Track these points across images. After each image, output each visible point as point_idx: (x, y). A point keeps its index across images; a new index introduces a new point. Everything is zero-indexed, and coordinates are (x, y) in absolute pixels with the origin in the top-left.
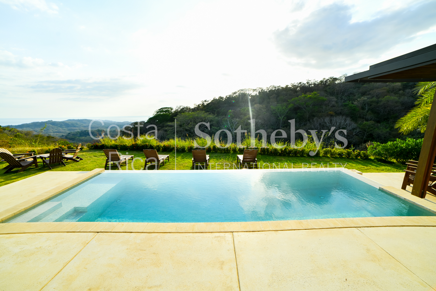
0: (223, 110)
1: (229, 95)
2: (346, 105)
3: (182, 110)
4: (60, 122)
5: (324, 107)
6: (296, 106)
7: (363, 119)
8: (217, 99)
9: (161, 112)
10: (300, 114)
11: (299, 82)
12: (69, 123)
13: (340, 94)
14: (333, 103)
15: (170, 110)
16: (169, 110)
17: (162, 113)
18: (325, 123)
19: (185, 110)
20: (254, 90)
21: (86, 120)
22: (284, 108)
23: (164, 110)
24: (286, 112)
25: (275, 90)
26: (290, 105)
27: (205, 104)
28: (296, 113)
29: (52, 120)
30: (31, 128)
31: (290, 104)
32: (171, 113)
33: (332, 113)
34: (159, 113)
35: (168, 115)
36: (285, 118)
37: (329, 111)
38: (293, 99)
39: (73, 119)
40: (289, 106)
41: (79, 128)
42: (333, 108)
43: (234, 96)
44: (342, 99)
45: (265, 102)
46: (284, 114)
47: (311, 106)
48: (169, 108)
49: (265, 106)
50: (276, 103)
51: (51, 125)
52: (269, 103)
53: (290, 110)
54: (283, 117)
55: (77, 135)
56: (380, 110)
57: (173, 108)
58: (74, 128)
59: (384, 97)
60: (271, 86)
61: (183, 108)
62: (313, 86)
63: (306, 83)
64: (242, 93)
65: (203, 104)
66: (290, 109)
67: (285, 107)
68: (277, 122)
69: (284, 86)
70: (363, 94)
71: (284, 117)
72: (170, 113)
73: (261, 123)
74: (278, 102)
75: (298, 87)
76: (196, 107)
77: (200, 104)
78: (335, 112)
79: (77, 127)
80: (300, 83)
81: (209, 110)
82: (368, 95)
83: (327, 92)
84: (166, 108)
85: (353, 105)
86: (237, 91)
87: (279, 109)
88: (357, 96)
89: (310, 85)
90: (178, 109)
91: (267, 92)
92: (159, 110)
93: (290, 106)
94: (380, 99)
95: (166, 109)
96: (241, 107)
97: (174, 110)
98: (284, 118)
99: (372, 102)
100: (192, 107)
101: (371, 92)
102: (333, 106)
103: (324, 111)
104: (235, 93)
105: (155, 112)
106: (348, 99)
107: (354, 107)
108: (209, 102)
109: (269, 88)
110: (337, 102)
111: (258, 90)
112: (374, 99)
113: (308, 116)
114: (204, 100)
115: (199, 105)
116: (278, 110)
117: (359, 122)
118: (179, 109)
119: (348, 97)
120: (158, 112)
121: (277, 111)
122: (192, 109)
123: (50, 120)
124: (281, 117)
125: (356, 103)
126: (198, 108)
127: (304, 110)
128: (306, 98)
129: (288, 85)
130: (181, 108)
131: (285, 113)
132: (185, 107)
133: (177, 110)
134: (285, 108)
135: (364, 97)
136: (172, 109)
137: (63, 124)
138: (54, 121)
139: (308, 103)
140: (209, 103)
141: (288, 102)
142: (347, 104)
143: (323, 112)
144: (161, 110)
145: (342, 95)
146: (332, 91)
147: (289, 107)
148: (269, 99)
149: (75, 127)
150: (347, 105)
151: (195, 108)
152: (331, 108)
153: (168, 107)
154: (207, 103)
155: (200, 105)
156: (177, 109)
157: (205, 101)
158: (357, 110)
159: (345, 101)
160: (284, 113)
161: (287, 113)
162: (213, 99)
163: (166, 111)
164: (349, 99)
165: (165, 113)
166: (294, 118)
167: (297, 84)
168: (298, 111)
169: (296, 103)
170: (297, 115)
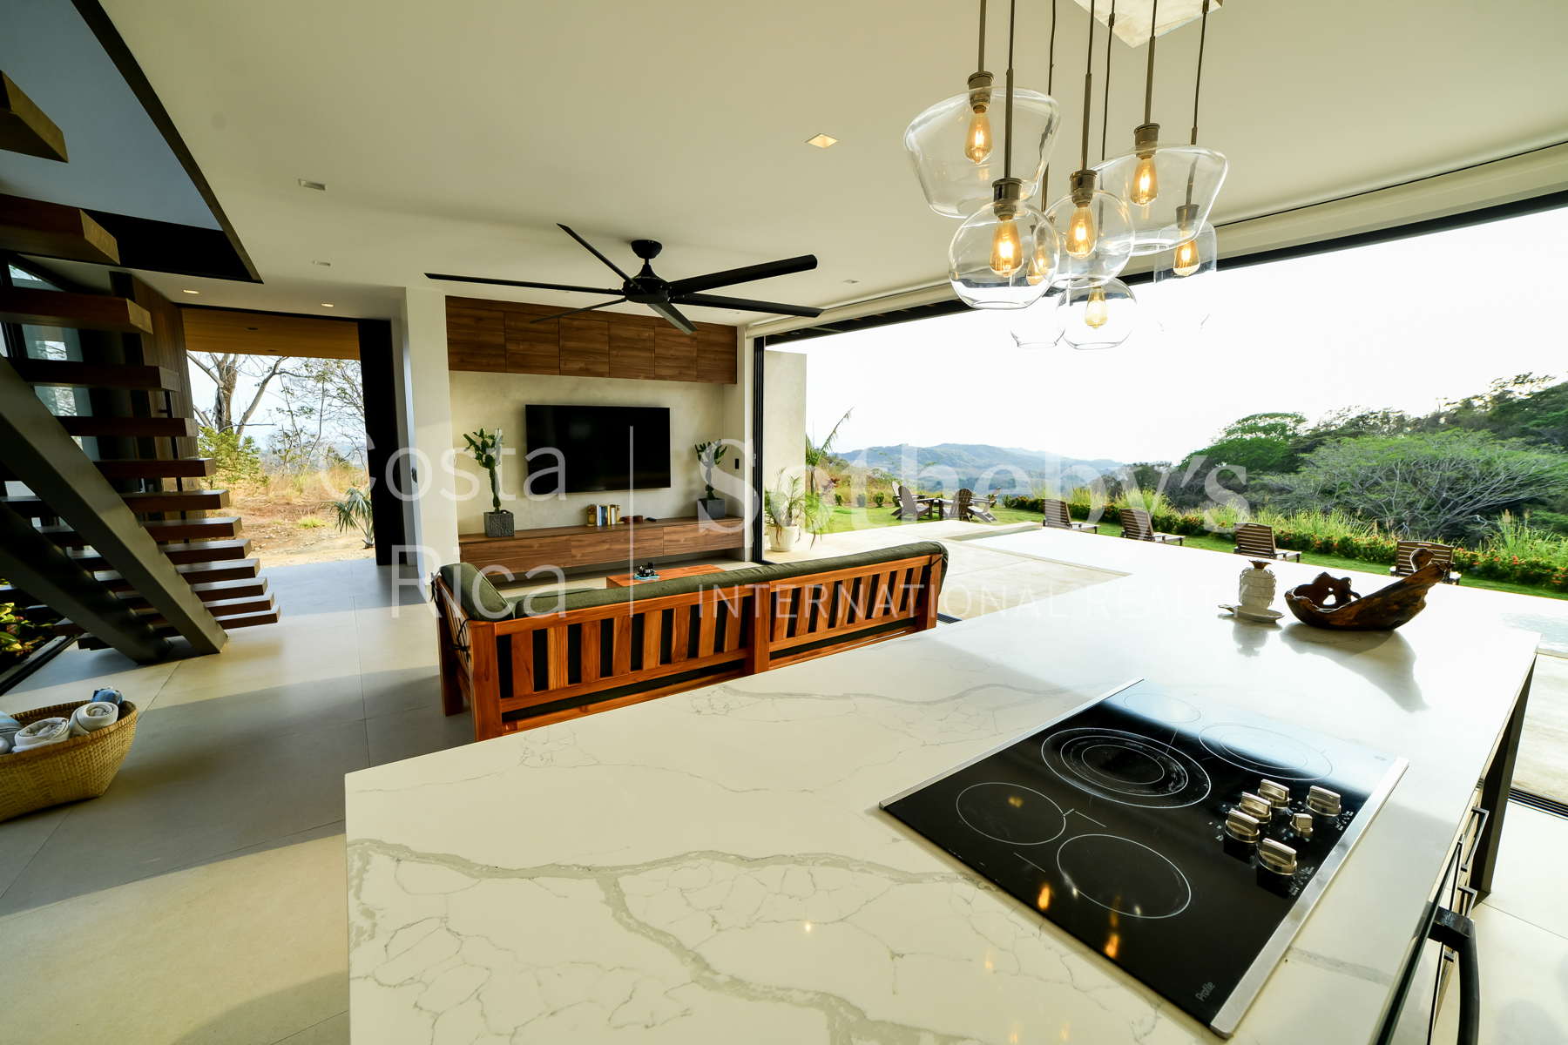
3: (1353, 424)
4: (925, 451)
9: (1244, 431)
15: (1292, 425)
16: (1284, 428)
17: (1248, 437)
19: (1374, 426)
21: (985, 447)
23: (1261, 424)
27: (1521, 393)
29: (908, 445)
32: (1295, 435)
34: (1238, 435)
35: (1276, 445)
39: (955, 444)
48: (1287, 416)
57: (1305, 416)
61: (1362, 418)
65: (1502, 396)
72: (1287, 438)
76: (1447, 409)
77: (1476, 397)
84: (1273, 415)
90: (1334, 422)
92: (1239, 422)
95: (1272, 421)
97: (1312, 425)
105: (1221, 430)
114: (1508, 378)
115: (1467, 402)
118: (1341, 423)
120: (1229, 433)
122: (1419, 419)
123: (905, 443)
126: (1455, 414)
130: (1353, 415)
132: (1372, 413)
133: (1328, 425)
136: (1300, 420)
144: (1248, 424)
151: (1437, 417)
153: (1282, 411)
154: (1535, 392)
155: (1476, 403)
156: (1327, 418)
157: (1521, 380)
163: (1268, 429)
165: (1263, 436)
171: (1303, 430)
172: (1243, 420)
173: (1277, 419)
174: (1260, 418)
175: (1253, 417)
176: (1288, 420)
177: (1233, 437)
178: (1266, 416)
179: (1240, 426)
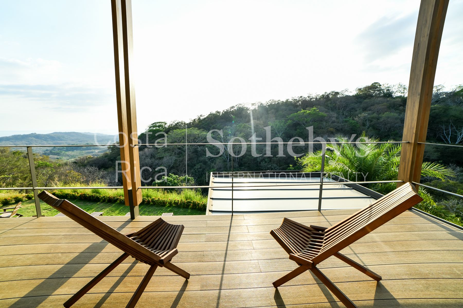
0: (219, 126)
1: (226, 110)
2: (346, 122)
4: (45, 135)
6: (295, 122)
8: (214, 113)
9: (154, 127)
10: (299, 131)
11: (300, 96)
12: (55, 136)
13: (342, 109)
14: (334, 119)
16: (162, 125)
17: (154, 129)
19: (180, 126)
20: (253, 104)
21: (74, 132)
22: (282, 125)
23: (157, 125)
24: (284, 129)
25: (275, 104)
27: (202, 118)
28: (296, 130)
29: (36, 133)
30: (11, 142)
31: (288, 120)
32: (165, 128)
33: (332, 129)
34: (152, 128)
35: (161, 130)
37: (329, 127)
38: (291, 115)
39: (60, 132)
40: (287, 123)
41: (66, 142)
42: (334, 124)
43: (231, 110)
44: (343, 114)
45: (263, 117)
46: (282, 130)
48: (163, 122)
49: (262, 122)
50: (274, 118)
51: (34, 139)
52: (268, 119)
53: (289, 126)
55: (63, 149)
56: (381, 126)
57: (166, 123)
58: (61, 142)
59: (384, 114)
60: (270, 100)
61: (178, 123)
62: (315, 100)
63: (308, 97)
64: (240, 107)
65: (199, 119)
66: (289, 125)
67: (283, 123)
69: (284, 100)
70: (365, 109)
72: (163, 128)
74: (276, 117)
75: (299, 101)
76: (192, 121)
78: (335, 129)
79: (64, 140)
81: (204, 125)
82: (370, 110)
83: (328, 107)
84: (159, 123)
85: (354, 121)
86: (234, 105)
87: (277, 125)
88: (358, 112)
89: (311, 99)
90: (173, 124)
91: (266, 106)
92: (152, 124)
93: (289, 122)
94: (380, 115)
96: (237, 123)
97: (168, 125)
99: (373, 118)
100: (187, 122)
101: (372, 107)
102: (333, 122)
103: (325, 127)
104: (233, 107)
105: (148, 127)
107: (354, 123)
108: (205, 117)
109: (268, 102)
110: (337, 118)
111: (257, 104)
112: (375, 115)
114: (199, 115)
115: (195, 120)
118: (174, 124)
119: (349, 112)
121: (274, 128)
122: (187, 123)
123: (33, 133)
124: (279, 133)
125: (356, 119)
126: (193, 123)
127: (304, 126)
128: (305, 114)
129: (289, 99)
130: (176, 123)
132: (179, 122)
133: (171, 125)
134: (284, 125)
135: (365, 113)
136: (166, 124)
137: (48, 137)
138: (38, 134)
139: (308, 119)
140: (205, 119)
141: (286, 118)
143: (323, 129)
144: (154, 125)
145: (344, 109)
146: (333, 106)
148: (268, 114)
149: (61, 140)
150: (348, 121)
151: (190, 123)
152: (331, 124)
153: (161, 121)
154: (203, 118)
156: (171, 123)
157: (201, 116)
158: (357, 127)
159: (346, 117)
161: (286, 129)
162: (209, 114)
163: (159, 126)
164: (350, 115)
165: (158, 128)
166: (294, 135)
167: (298, 99)
168: (298, 127)
169: (295, 119)
170: (296, 132)
171: (167, 126)
172: (153, 124)
173: (161, 123)
174: (157, 123)
175: (155, 123)
176: (163, 124)
177: (151, 129)
178: (158, 123)
179: (152, 126)
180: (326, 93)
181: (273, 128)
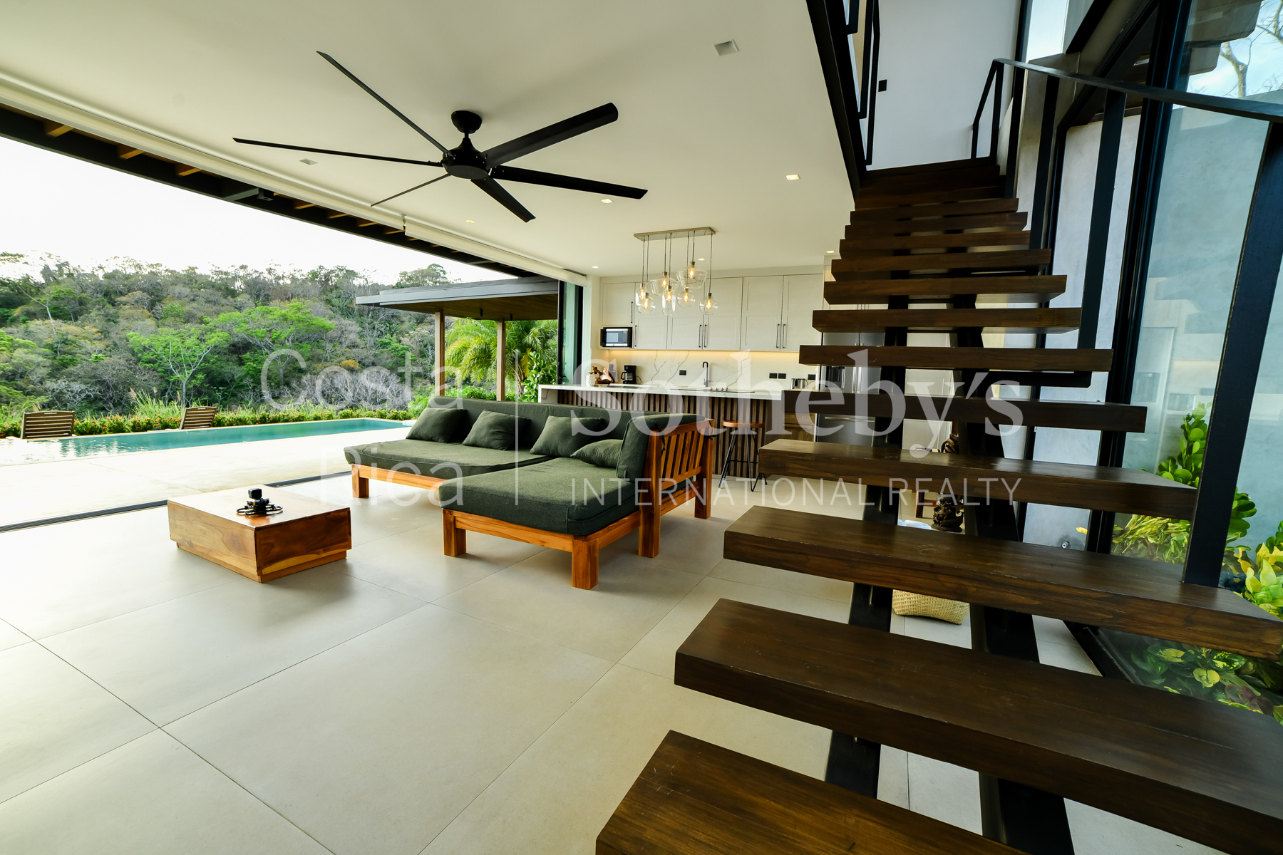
2: (384, 345)
5: (329, 347)
6: (236, 340)
7: (425, 379)
10: (255, 365)
11: (238, 265)
13: (368, 315)
14: (353, 337)
18: (337, 389)
22: (189, 342)
24: (200, 357)
26: (213, 334)
28: (241, 362)
31: (213, 331)
33: (351, 363)
36: (201, 376)
37: (343, 358)
38: (222, 316)
40: (210, 339)
42: (354, 350)
44: (374, 328)
46: (193, 362)
47: (288, 340)
50: (151, 322)
53: (216, 350)
54: (188, 373)
62: (289, 282)
63: (267, 272)
66: (215, 347)
67: (194, 338)
68: (166, 390)
69: (181, 268)
70: (421, 320)
71: (194, 373)
73: (83, 396)
74: (157, 319)
75: (235, 278)
78: (359, 362)
80: (243, 267)
83: (333, 306)
85: (402, 346)
87: (169, 344)
88: (407, 324)
89: (278, 278)
93: (215, 339)
98: (193, 376)
102: (354, 346)
103: (331, 358)
106: (388, 328)
107: (402, 349)
110: (361, 336)
113: (281, 371)
116: (165, 348)
117: (419, 387)
119: (388, 325)
121: (159, 352)
124: (182, 371)
125: (406, 340)
128: (271, 317)
129: (196, 268)
131: (197, 359)
134: (197, 345)
135: (423, 329)
139: (279, 333)
141: (203, 325)
142: (387, 341)
143: (326, 361)
145: (372, 317)
146: (346, 306)
147: (213, 340)
148: (113, 305)
150: (387, 344)
152: (348, 349)
158: (410, 358)
159: (381, 335)
160: (193, 359)
161: (206, 360)
164: (390, 329)
166: (236, 377)
167: (231, 270)
168: (247, 355)
169: (236, 330)
170: (244, 368)
180: (321, 267)
181: (154, 354)
